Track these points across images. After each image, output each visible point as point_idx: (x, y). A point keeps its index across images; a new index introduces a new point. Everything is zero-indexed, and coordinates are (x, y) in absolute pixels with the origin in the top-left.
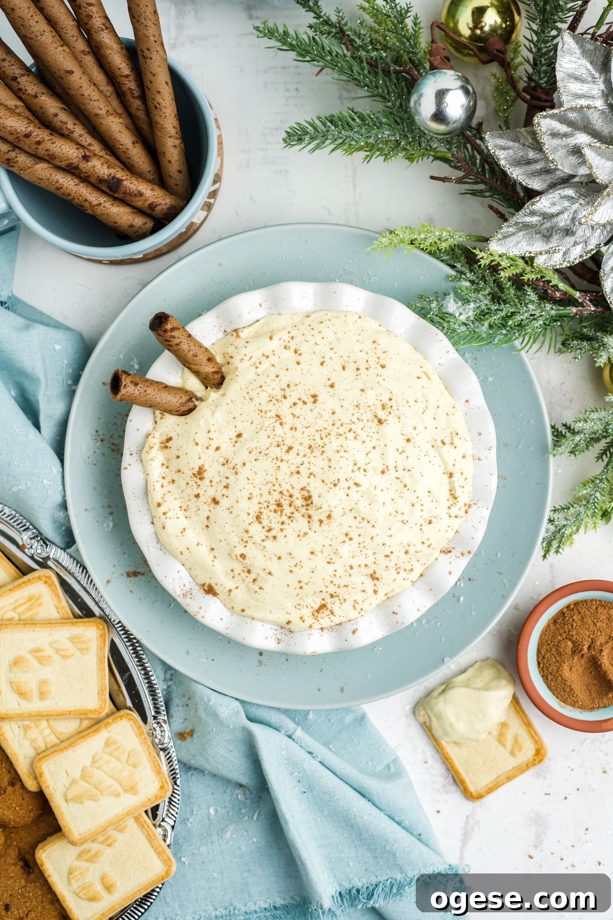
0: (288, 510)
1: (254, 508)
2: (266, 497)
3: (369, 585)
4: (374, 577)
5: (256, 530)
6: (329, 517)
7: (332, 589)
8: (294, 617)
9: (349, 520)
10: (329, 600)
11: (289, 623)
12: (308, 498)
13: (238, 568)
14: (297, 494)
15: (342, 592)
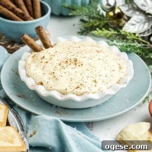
0: (69, 63)
1: (59, 62)
2: (63, 60)
3: (93, 83)
4: (95, 81)
5: (59, 67)
6: (82, 65)
7: (81, 82)
8: (68, 88)
9: (88, 66)
10: (80, 86)
11: (66, 89)
12: (76, 60)
13: (51, 76)
14: (72, 59)
15: (84, 84)
